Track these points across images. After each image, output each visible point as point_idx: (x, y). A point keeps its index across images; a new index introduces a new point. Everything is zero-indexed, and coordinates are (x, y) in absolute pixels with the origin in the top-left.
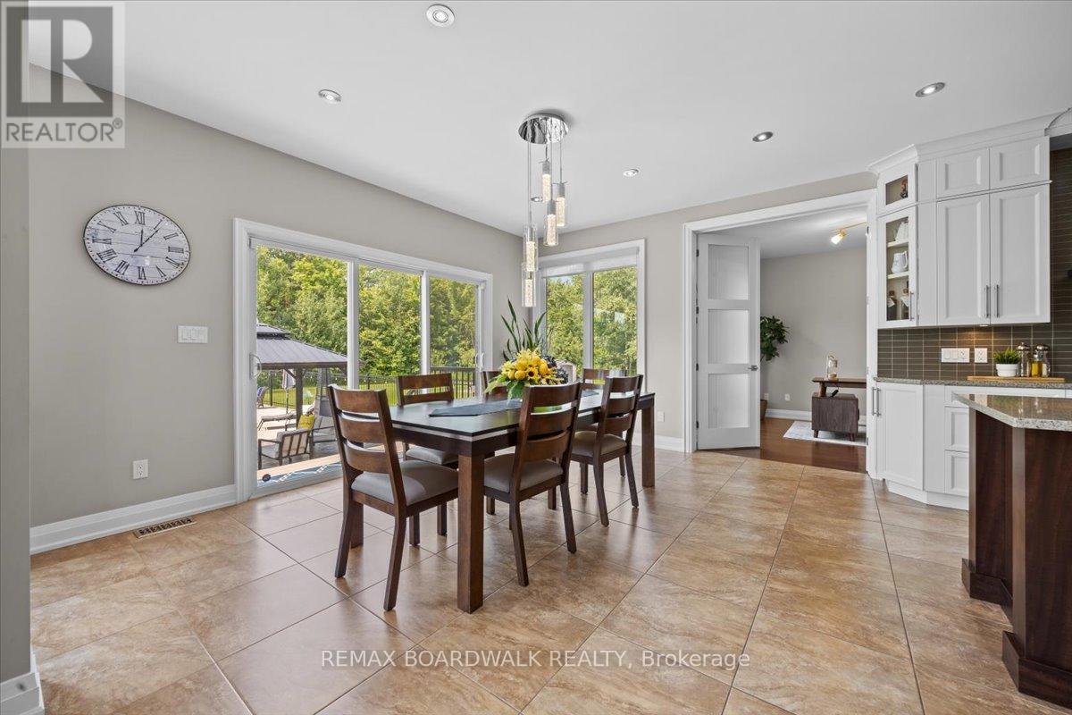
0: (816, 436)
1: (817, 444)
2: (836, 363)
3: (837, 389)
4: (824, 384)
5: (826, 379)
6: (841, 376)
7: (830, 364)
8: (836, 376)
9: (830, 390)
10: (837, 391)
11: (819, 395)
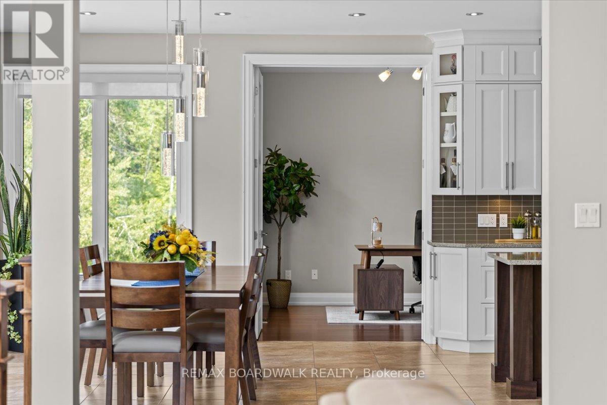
0: (362, 319)
1: (363, 326)
2: (380, 225)
3: (381, 258)
4: (369, 252)
5: (371, 247)
6: (386, 243)
7: (375, 228)
8: (380, 242)
9: (375, 260)
10: (382, 261)
11: (364, 267)
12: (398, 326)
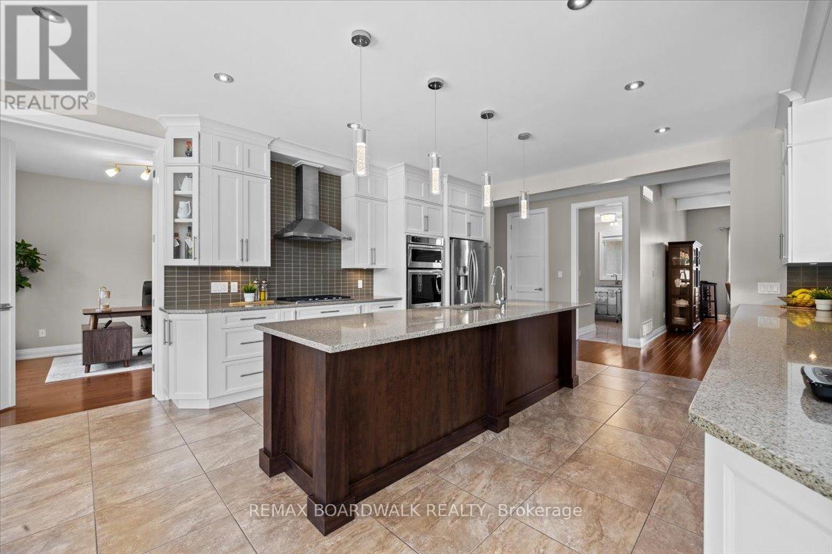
0: (88, 371)
1: (89, 379)
2: (109, 294)
3: (110, 319)
4: (96, 316)
5: (98, 311)
6: (115, 305)
7: (102, 295)
8: (108, 306)
9: (102, 321)
10: (110, 322)
11: (91, 328)
12: (128, 374)
